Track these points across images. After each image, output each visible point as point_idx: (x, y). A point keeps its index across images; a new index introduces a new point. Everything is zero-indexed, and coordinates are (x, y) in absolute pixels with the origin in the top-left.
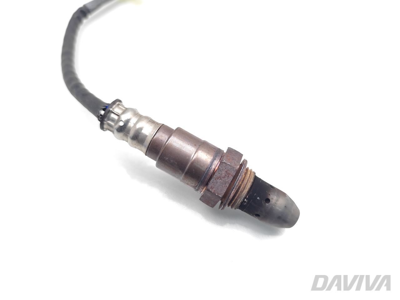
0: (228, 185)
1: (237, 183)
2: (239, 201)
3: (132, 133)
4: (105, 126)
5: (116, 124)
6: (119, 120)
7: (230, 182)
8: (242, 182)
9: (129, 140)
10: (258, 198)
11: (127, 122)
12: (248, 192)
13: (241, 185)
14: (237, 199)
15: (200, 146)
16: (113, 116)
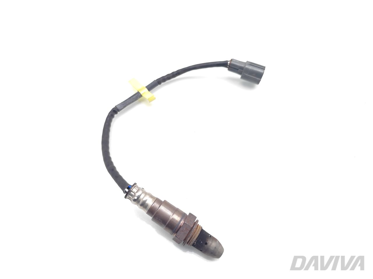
0: (186, 235)
1: (191, 235)
2: (192, 243)
3: (141, 202)
4: (127, 197)
5: (133, 198)
6: (134, 196)
7: (187, 233)
8: (194, 233)
9: (139, 205)
10: (201, 242)
11: (138, 197)
12: (197, 239)
13: (193, 235)
14: (190, 242)
15: (174, 212)
16: (132, 193)
